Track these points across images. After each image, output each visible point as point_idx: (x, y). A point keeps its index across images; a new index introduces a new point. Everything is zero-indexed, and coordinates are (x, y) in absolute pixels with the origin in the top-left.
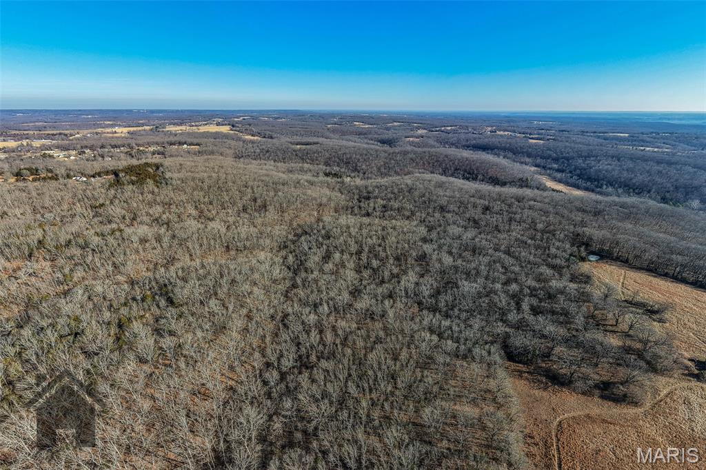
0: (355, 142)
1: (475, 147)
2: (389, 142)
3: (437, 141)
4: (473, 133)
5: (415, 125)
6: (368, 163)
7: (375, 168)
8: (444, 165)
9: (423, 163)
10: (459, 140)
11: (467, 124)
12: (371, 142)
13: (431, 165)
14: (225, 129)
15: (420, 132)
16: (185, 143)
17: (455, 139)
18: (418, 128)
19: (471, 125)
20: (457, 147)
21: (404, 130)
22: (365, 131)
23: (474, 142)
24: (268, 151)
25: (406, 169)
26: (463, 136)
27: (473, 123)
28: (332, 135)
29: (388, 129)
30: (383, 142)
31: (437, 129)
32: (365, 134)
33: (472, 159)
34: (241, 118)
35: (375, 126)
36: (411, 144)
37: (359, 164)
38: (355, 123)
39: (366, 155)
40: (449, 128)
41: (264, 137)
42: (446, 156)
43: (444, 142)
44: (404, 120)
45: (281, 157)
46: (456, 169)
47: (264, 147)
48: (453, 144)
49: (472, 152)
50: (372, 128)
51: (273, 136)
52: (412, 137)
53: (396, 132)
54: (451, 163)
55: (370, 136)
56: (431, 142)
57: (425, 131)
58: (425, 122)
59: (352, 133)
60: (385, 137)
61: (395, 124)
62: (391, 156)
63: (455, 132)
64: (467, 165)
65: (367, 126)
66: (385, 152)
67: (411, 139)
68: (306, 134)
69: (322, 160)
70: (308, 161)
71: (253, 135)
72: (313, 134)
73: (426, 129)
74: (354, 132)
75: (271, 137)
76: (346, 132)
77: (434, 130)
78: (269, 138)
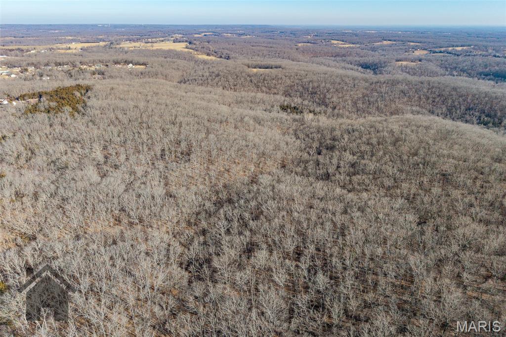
0: (329, 66)
1: (498, 77)
2: (373, 67)
3: (441, 66)
4: (495, 56)
5: (412, 44)
6: (340, 95)
7: (350, 102)
8: (450, 101)
9: (420, 98)
10: (473, 66)
11: (485, 43)
12: (350, 66)
13: (430, 101)
14: (180, 47)
15: (418, 53)
16: (131, 62)
17: (468, 63)
18: (415, 48)
19: (492, 44)
20: (470, 75)
21: (396, 50)
22: (343, 52)
23: (497, 68)
24: (218, 75)
25: (393, 106)
26: (479, 60)
27: (493, 41)
28: (300, 57)
29: (374, 49)
30: (365, 66)
31: (442, 49)
32: (344, 55)
33: (494, 95)
34: (203, 34)
35: (358, 45)
36: (405, 69)
37: (328, 96)
38: (333, 41)
39: (339, 84)
40: (459, 49)
41: (221, 57)
42: (455, 89)
43: (452, 69)
44: (397, 38)
45: (231, 84)
46: (468, 109)
47: (214, 70)
48: (463, 71)
49: (492, 83)
50: (353, 48)
51: (231, 56)
52: (406, 60)
53: (384, 53)
54: (461, 99)
55: (349, 59)
56: (432, 67)
57: (425, 52)
58: (425, 40)
59: (326, 54)
60: (369, 59)
61: (385, 42)
62: (373, 86)
63: (467, 54)
64: (486, 103)
65: (347, 46)
66: (366, 80)
67: (404, 63)
68: (269, 55)
69: (282, 88)
70: (264, 89)
71: (208, 55)
72: (277, 55)
73: (426, 49)
74: (329, 53)
75: (228, 57)
76: (320, 53)
77: (437, 50)
78: (225, 58)
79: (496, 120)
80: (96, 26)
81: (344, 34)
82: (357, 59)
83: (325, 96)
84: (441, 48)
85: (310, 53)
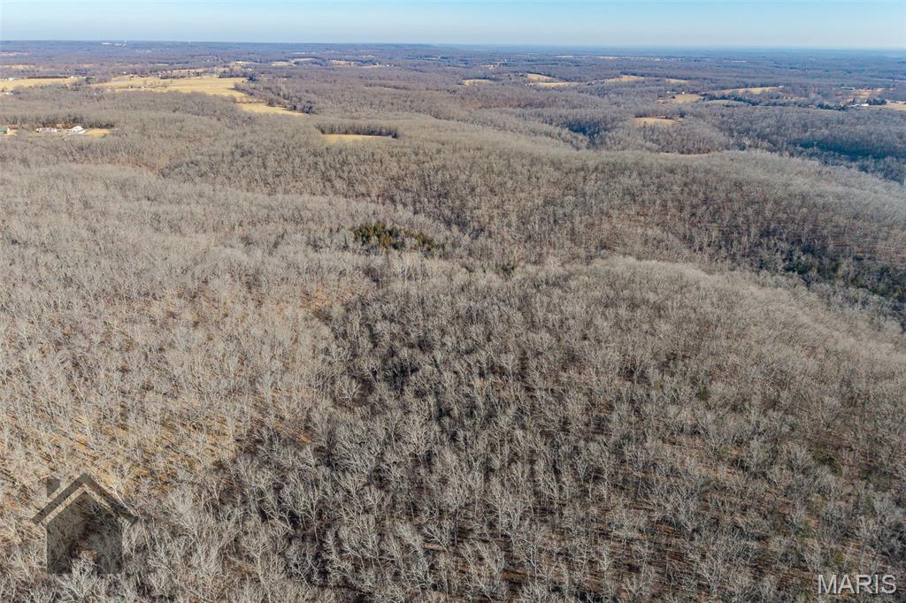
0: (503, 128)
1: (829, 149)
2: (589, 130)
3: (722, 127)
4: (821, 106)
5: (673, 81)
8: (727, 215)
9: (664, 206)
10: (780, 126)
11: (803, 80)
12: (547, 127)
13: (686, 214)
15: (683, 100)
17: (772, 121)
18: (677, 90)
19: (816, 82)
20: (774, 147)
21: (642, 95)
22: (541, 97)
23: (825, 132)
25: (606, 226)
26: (792, 114)
27: (820, 76)
28: (454, 108)
29: (602, 92)
30: (578, 128)
31: (727, 92)
32: (542, 105)
33: (820, 201)
35: (575, 84)
36: (648, 132)
40: (757, 91)
42: (738, 185)
43: (741, 133)
44: (648, 71)
46: (766, 233)
48: (762, 136)
49: (815, 164)
50: (560, 90)
52: (655, 114)
53: (620, 99)
54: (750, 211)
55: (547, 112)
56: (704, 129)
57: (695, 97)
58: (698, 74)
59: (508, 102)
60: (586, 114)
61: (625, 79)
63: (772, 101)
64: (804, 220)
65: (553, 85)
67: (650, 121)
68: (392, 104)
69: (377, 184)
70: (339, 184)
71: (271, 104)
72: (409, 103)
73: (697, 93)
74: (513, 100)
75: (311, 108)
76: (496, 99)
77: (716, 93)
78: (302, 111)
79: (826, 261)
80: (98, 44)
81: (555, 62)
82: (564, 112)
83: (463, 205)
84: (724, 89)
85: (476, 100)
